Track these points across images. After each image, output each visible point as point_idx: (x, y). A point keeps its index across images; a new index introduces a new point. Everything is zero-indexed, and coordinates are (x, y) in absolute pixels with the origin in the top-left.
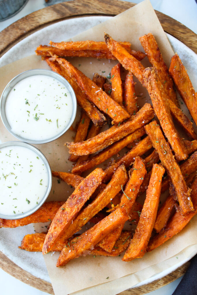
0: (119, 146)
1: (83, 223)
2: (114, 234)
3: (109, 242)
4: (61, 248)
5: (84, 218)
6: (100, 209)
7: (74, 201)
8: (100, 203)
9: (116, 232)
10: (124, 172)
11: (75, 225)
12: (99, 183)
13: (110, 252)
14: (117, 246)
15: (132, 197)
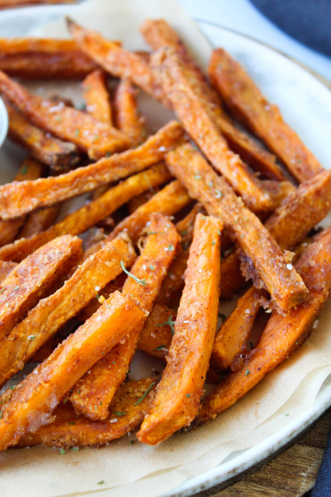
0: (110, 196)
1: (27, 347)
2: (109, 369)
3: (98, 390)
5: (28, 334)
6: (71, 313)
7: (2, 297)
8: (68, 297)
9: (115, 362)
10: (126, 242)
12: (64, 255)
13: (103, 414)
14: (123, 409)
15: (150, 282)
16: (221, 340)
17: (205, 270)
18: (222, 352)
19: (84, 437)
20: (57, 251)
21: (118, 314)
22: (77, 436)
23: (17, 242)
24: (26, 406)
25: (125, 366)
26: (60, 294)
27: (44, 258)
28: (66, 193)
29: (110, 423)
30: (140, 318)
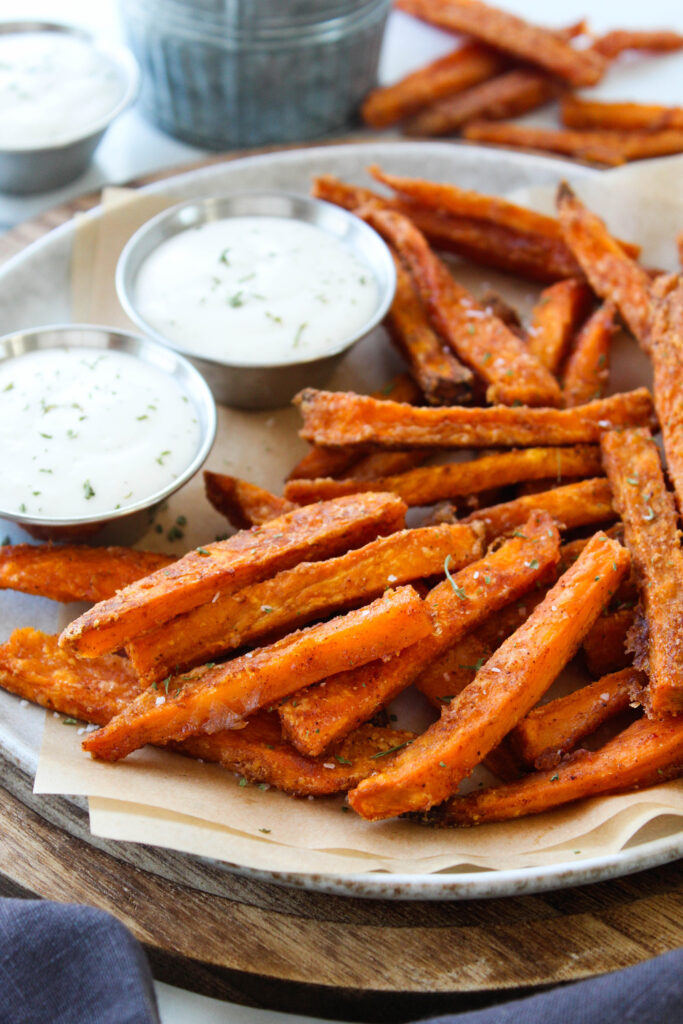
0: (488, 464)
1: (256, 620)
2: (353, 691)
3: (324, 712)
5: (264, 601)
7: (252, 540)
8: (344, 574)
9: (366, 685)
10: (476, 536)
11: (222, 615)
12: (367, 516)
13: (315, 746)
14: (351, 757)
15: (473, 597)
16: (537, 717)
17: (561, 609)
18: (531, 732)
19: (280, 772)
20: (362, 507)
21: (391, 616)
22: (270, 766)
23: (319, 481)
24: (213, 691)
25: (378, 696)
26: (333, 564)
27: (338, 510)
28: (421, 436)
29: (322, 766)
30: (425, 635)
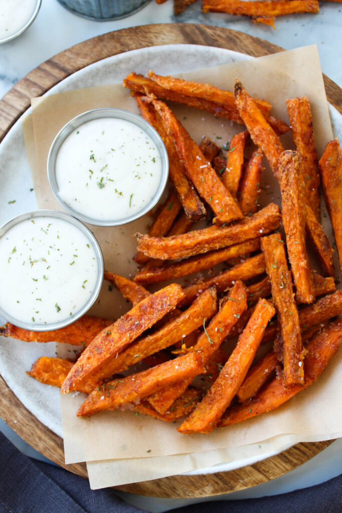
0: (215, 258)
1: (133, 360)
2: (174, 389)
3: (164, 399)
4: (90, 389)
5: (136, 353)
6: (164, 347)
7: (127, 325)
8: (165, 338)
10: (213, 299)
11: (120, 362)
12: (171, 308)
14: (175, 407)
15: (216, 340)
16: (243, 389)
17: (250, 346)
18: (241, 396)
20: (168, 302)
23: (148, 274)
27: (159, 303)
28: (188, 254)
